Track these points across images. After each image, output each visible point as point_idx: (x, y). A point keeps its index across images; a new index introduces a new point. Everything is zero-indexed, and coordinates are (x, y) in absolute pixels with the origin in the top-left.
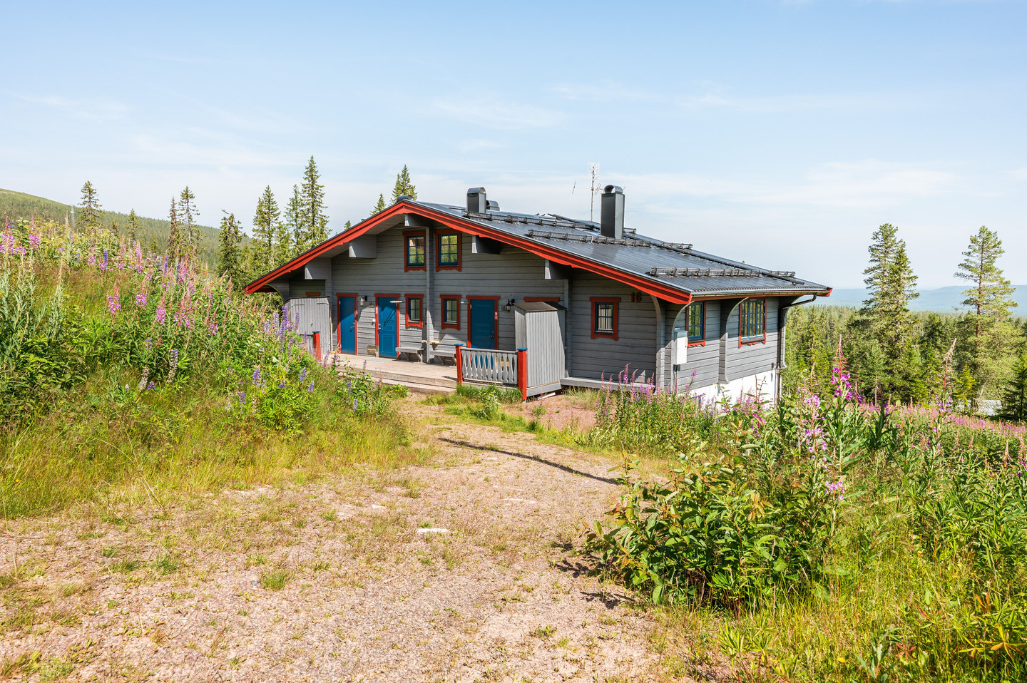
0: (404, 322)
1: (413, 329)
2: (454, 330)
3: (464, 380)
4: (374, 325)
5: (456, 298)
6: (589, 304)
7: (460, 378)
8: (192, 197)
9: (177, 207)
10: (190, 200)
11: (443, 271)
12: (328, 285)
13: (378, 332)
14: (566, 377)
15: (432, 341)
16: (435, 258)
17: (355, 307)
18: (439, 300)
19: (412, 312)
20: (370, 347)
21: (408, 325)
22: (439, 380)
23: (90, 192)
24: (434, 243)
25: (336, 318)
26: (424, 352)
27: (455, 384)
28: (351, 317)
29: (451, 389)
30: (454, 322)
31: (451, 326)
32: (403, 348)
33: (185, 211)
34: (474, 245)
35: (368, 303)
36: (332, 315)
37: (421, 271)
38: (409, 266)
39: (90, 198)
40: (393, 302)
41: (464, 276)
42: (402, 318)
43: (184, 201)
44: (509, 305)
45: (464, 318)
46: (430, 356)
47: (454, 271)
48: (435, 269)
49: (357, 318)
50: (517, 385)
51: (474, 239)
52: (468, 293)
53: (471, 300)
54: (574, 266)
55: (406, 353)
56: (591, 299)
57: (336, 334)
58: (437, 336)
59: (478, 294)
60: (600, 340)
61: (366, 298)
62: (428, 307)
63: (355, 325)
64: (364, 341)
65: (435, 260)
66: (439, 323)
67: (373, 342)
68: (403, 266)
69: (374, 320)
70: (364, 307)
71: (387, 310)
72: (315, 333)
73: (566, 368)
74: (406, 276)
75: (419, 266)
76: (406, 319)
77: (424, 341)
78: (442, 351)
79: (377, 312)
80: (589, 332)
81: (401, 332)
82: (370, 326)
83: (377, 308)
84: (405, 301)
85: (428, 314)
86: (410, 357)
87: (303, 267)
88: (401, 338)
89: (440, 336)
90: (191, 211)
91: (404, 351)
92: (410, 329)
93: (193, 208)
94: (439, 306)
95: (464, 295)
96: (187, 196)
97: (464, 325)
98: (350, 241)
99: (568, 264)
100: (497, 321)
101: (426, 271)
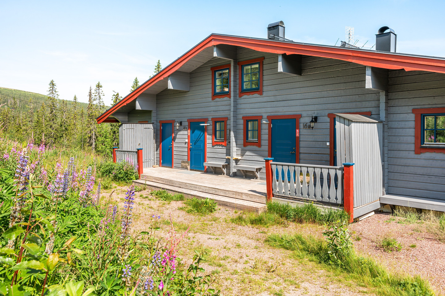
0: (210, 141)
1: (218, 147)
2: (255, 147)
3: (273, 195)
4: (187, 144)
5: (257, 119)
6: (412, 116)
7: (270, 194)
8: (101, 87)
9: (93, 91)
10: (100, 88)
11: (245, 96)
12: (153, 114)
13: (190, 150)
14: (383, 195)
15: (235, 157)
16: (238, 86)
17: (173, 131)
18: (242, 122)
19: (218, 133)
20: (184, 162)
21: (214, 144)
22: (246, 194)
23: (53, 85)
24: (238, 73)
25: (159, 140)
26: (227, 166)
27: (264, 199)
28: (170, 139)
29: (261, 205)
30: (256, 140)
31: (253, 143)
32: (209, 163)
33: (97, 94)
34: (280, 64)
35: (182, 127)
36: (156, 137)
37: (226, 98)
38: (215, 95)
39: (53, 88)
40: (202, 125)
41: (265, 99)
42: (209, 139)
43: (97, 89)
44: (312, 121)
45: (265, 136)
46: (233, 170)
47: (256, 95)
48: (238, 95)
49: (174, 139)
50: (341, 205)
51: (280, 58)
52: (269, 114)
53: (272, 120)
54: (407, 69)
55: (212, 167)
56: (414, 111)
57: (158, 152)
58: (239, 152)
59: (279, 114)
60: (428, 155)
61: (181, 123)
62: (232, 128)
63: (172, 145)
64: (179, 157)
65: (238, 88)
66: (241, 142)
67: (186, 158)
68: (210, 95)
69: (187, 141)
70: (179, 130)
71: (197, 132)
72: (138, 150)
73: (383, 186)
74: (213, 103)
75: (223, 94)
76: (212, 139)
77: (228, 157)
78: (243, 166)
79: (189, 134)
80: (412, 147)
81: (208, 150)
82: (184, 145)
83: (189, 131)
84: (212, 124)
85: (232, 134)
86: (216, 171)
87: (135, 101)
88: (208, 155)
89: (241, 153)
90: (100, 94)
91: (210, 166)
92: (216, 147)
93: (101, 92)
94: (242, 127)
95: (265, 116)
96: (99, 86)
97: (265, 142)
98: (169, 76)
99: (400, 67)
100: (299, 138)
101: (230, 98)
